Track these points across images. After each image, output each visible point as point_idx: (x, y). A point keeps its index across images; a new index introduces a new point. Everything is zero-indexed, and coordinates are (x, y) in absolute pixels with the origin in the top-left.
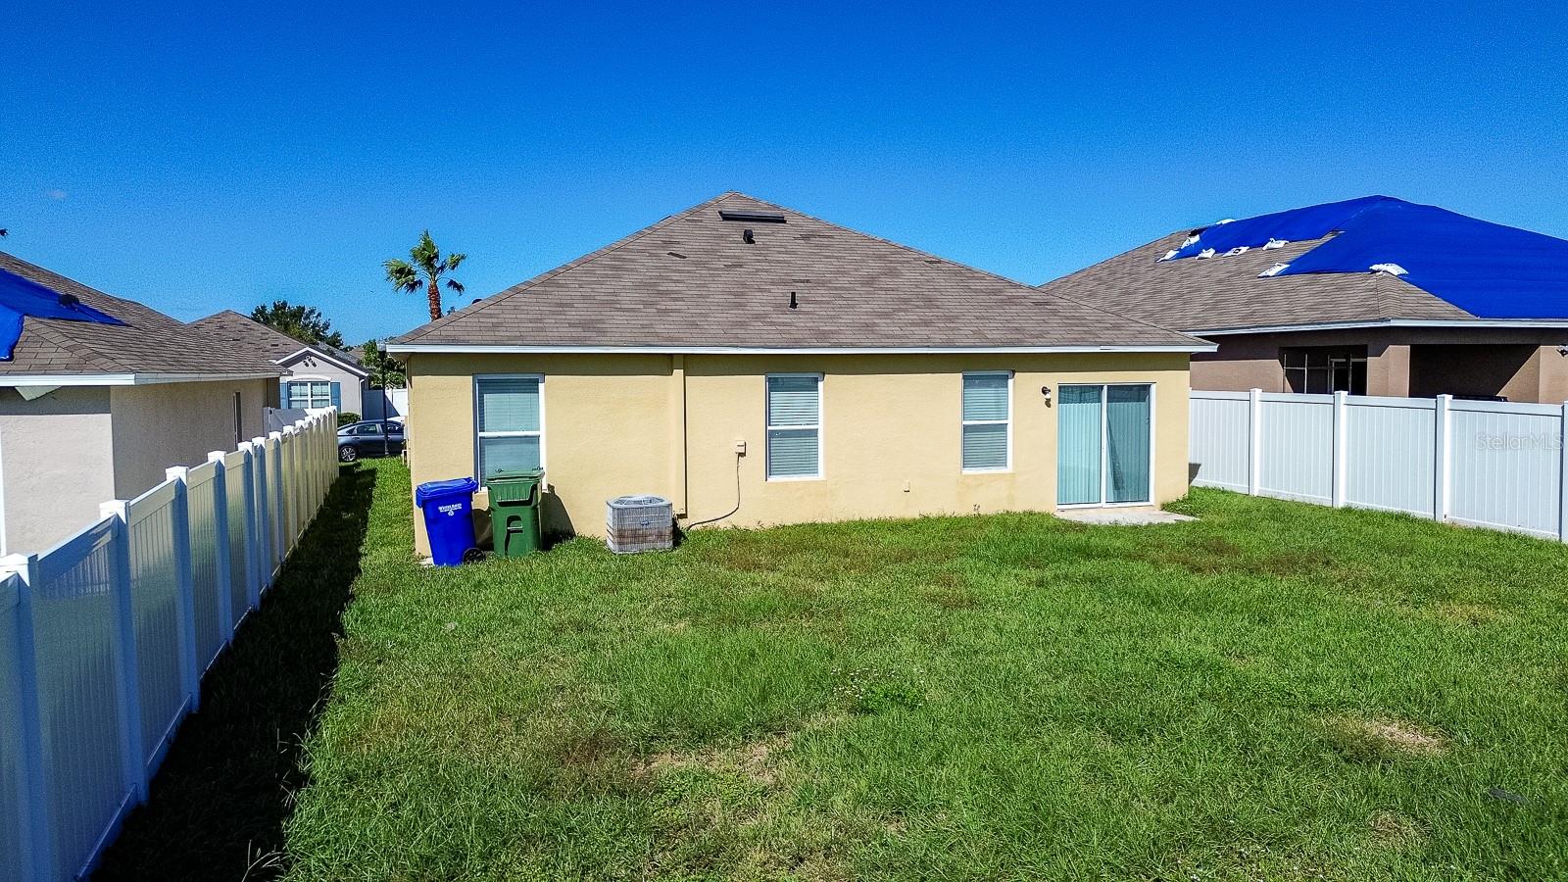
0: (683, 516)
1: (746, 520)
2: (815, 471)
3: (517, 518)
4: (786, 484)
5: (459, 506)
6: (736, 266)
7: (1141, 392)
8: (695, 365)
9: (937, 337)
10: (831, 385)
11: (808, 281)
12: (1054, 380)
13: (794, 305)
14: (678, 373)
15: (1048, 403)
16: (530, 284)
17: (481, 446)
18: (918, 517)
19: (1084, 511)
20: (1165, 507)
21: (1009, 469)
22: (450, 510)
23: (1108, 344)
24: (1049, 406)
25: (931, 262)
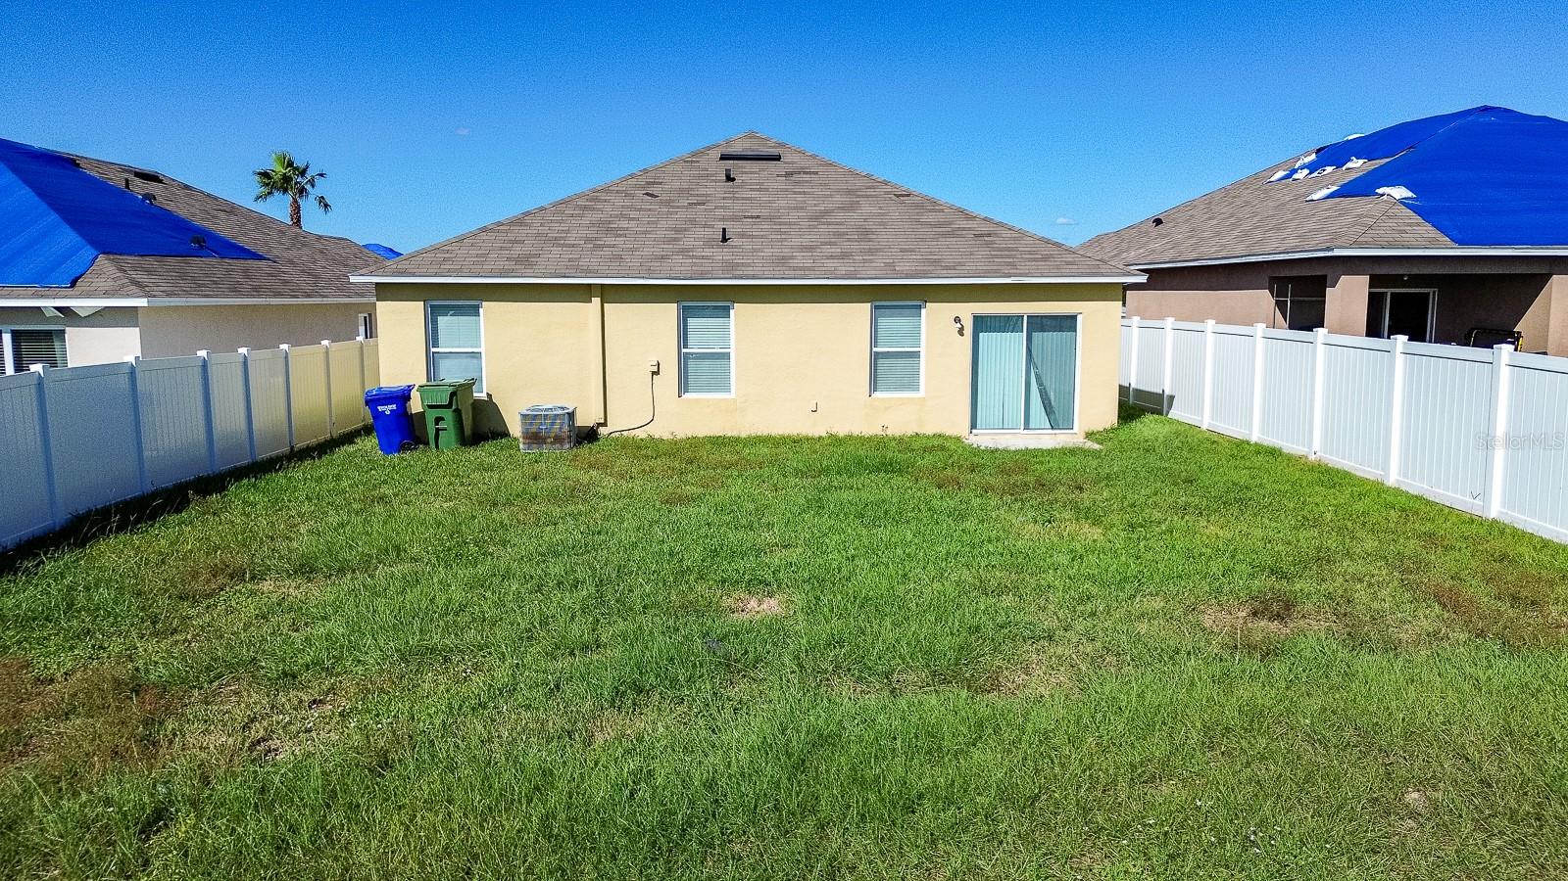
0: (605, 424)
1: (661, 430)
2: (729, 390)
3: (442, 419)
4: (697, 400)
5: (394, 407)
6: (699, 204)
7: (1068, 323)
8: (610, 294)
9: (843, 270)
10: (741, 313)
11: (758, 217)
12: (967, 310)
13: (725, 239)
14: (596, 301)
15: (961, 332)
16: (500, 224)
17: (432, 361)
18: (824, 434)
19: (1000, 436)
20: (1089, 435)
21: (922, 394)
22: (387, 409)
23: (1021, 275)
24: (962, 335)
25: (898, 196)
